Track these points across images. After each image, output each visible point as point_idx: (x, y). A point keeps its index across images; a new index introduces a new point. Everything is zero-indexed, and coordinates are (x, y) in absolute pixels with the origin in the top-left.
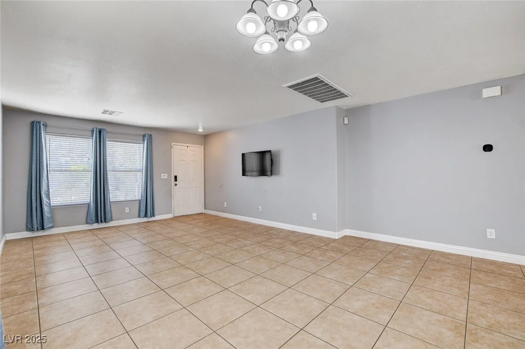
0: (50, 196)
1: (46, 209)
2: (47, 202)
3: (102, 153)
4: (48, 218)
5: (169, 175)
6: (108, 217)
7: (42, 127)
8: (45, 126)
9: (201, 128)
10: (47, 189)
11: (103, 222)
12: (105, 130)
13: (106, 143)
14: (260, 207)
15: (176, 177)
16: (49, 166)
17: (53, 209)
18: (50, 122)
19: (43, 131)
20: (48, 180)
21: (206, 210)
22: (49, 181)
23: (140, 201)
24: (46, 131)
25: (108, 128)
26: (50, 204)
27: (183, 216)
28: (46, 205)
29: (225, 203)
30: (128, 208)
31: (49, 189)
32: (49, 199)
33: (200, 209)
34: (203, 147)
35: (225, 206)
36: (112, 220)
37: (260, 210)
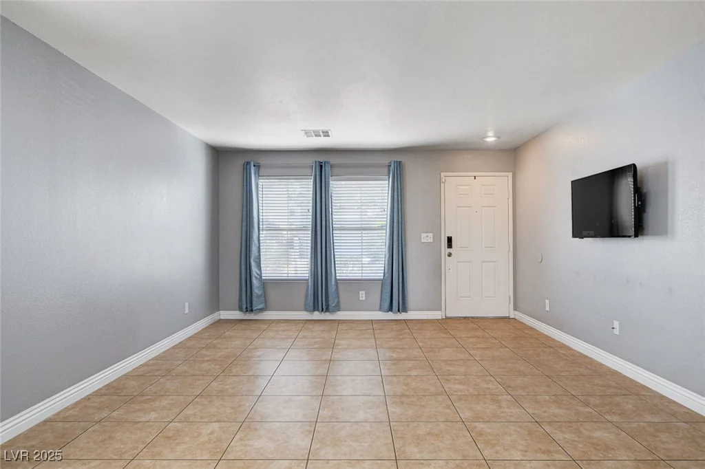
0: (262, 266)
1: (255, 282)
2: (257, 274)
3: (323, 199)
4: (259, 297)
5: (437, 235)
6: (332, 304)
7: (252, 168)
8: (258, 166)
9: (490, 134)
10: (257, 254)
11: (324, 310)
12: (328, 162)
13: (329, 184)
14: (616, 324)
15: (450, 240)
16: (261, 223)
17: (265, 284)
18: (263, 161)
19: (255, 174)
20: (259, 243)
21: (517, 313)
22: (261, 244)
23: (383, 281)
24: (258, 174)
25: (334, 160)
26: (261, 276)
27: (465, 318)
28: (255, 277)
29: (547, 301)
30: (364, 292)
31: (260, 255)
32: (260, 269)
33: (503, 308)
34: (510, 175)
35: (548, 309)
36: (339, 310)
37: (616, 332)
